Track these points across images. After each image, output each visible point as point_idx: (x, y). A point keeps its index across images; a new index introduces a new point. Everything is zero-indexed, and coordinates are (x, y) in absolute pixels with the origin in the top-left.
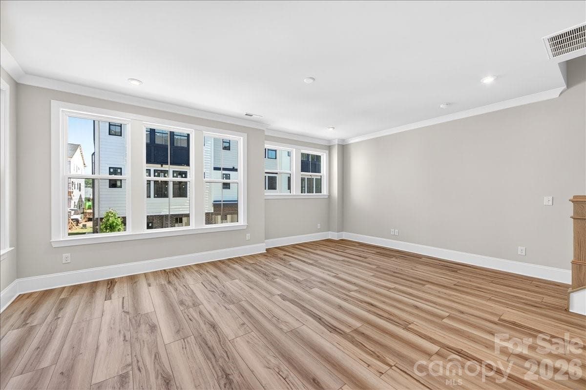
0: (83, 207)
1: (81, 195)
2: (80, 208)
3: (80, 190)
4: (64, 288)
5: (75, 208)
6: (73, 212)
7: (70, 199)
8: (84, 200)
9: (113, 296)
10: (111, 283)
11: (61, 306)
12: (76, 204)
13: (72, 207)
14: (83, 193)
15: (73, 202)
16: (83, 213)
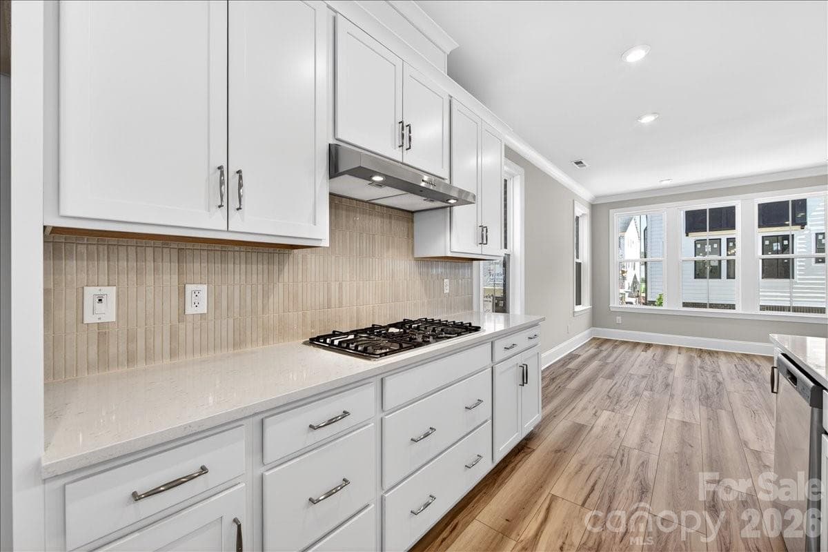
0: (638, 289)
1: (635, 276)
2: (634, 291)
3: (634, 269)
4: (617, 340)
5: (630, 290)
6: (627, 295)
7: (624, 278)
8: (639, 280)
9: (648, 351)
10: (648, 346)
11: (615, 347)
12: (630, 285)
13: (626, 289)
14: (637, 272)
15: (626, 282)
16: (638, 296)
